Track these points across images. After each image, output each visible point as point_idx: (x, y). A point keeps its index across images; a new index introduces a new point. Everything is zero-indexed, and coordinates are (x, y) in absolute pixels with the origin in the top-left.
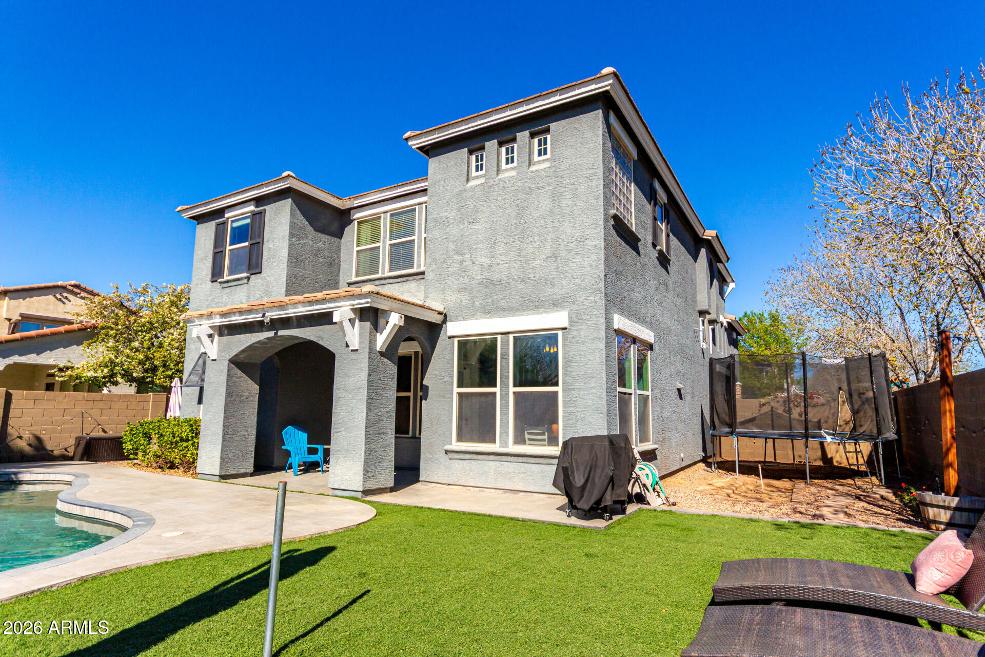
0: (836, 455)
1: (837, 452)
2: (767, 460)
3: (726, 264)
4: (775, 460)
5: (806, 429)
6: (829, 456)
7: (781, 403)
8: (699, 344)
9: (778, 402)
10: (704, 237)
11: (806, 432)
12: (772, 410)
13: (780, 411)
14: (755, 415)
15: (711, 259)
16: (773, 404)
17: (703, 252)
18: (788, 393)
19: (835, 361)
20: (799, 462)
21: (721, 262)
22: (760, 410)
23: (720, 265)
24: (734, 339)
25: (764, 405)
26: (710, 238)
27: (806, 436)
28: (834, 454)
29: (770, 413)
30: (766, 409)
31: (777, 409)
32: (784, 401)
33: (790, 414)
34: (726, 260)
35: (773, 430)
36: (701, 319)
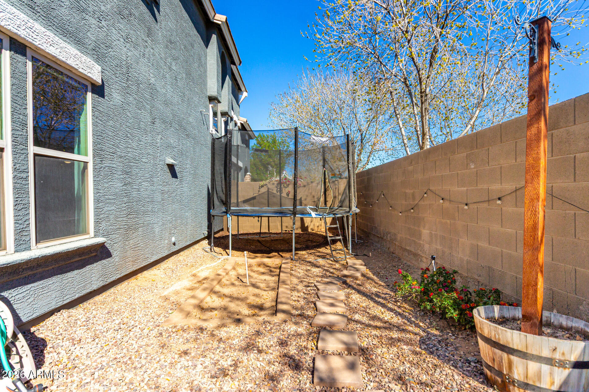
0: (310, 225)
1: (311, 222)
2: (263, 231)
3: (238, 67)
4: (269, 231)
5: (295, 205)
6: (306, 225)
7: (276, 185)
8: (208, 129)
9: (273, 184)
10: (215, 21)
11: (294, 208)
12: (268, 191)
13: (275, 192)
14: (255, 195)
15: (223, 52)
16: (269, 186)
17: (214, 38)
18: (280, 177)
19: (322, 139)
20: (286, 231)
21: (234, 64)
22: (259, 191)
23: (233, 67)
24: (246, 140)
25: (262, 186)
26: (220, 23)
27: (294, 213)
28: (310, 223)
29: (267, 193)
30: (264, 190)
31: (272, 190)
32: (278, 184)
33: (281, 193)
34: (239, 62)
35: (268, 207)
36: (211, 105)
